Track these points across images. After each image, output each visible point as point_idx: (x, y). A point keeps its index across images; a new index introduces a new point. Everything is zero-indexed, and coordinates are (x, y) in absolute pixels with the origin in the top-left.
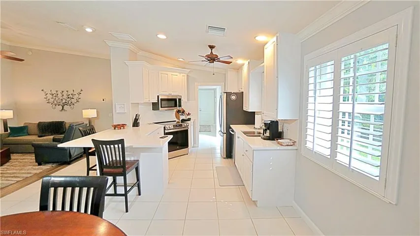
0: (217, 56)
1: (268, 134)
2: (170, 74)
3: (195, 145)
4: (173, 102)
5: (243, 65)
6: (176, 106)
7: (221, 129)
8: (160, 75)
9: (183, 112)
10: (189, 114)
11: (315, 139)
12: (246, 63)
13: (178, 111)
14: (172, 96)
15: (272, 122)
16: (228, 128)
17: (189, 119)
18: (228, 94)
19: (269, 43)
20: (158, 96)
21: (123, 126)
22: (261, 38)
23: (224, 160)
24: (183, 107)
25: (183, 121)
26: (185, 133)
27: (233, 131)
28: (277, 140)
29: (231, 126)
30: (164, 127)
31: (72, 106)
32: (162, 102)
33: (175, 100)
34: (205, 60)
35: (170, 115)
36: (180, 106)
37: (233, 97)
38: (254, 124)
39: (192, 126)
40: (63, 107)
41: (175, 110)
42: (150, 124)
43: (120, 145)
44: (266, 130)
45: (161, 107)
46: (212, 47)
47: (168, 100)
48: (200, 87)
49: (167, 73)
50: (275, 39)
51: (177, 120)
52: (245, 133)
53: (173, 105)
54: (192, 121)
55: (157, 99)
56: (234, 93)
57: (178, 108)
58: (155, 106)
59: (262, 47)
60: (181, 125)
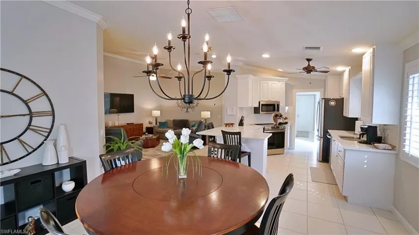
0: (314, 68)
1: (365, 138)
2: (270, 82)
3: (290, 148)
4: (272, 107)
5: (344, 71)
6: (274, 110)
7: (318, 134)
8: (262, 84)
9: (281, 116)
10: (286, 118)
11: (412, 142)
12: (347, 69)
13: (276, 116)
14: (272, 102)
15: (369, 127)
16: (326, 132)
17: (286, 123)
18: (327, 101)
19: (366, 53)
20: (259, 102)
21: (232, 124)
22: (357, 50)
23: (320, 163)
24: (281, 111)
25: (280, 124)
26: (282, 135)
27: (330, 135)
28: (374, 144)
29: (329, 131)
30: (264, 128)
31: (193, 109)
32: (263, 107)
33: (274, 105)
34: (302, 71)
35: (269, 118)
36: (278, 110)
37: (333, 103)
38: (354, 131)
39: (289, 130)
40: (187, 109)
41: (273, 114)
42: (251, 125)
43: (238, 136)
44: (363, 134)
45: (262, 111)
46: (309, 60)
47: (267, 105)
48: (297, 93)
49: (267, 82)
50: (371, 50)
51: (275, 123)
52: (342, 137)
53: (272, 110)
54: (289, 124)
55: (258, 105)
56: (333, 99)
57: (276, 112)
58: (256, 110)
59: (360, 57)
60: (278, 127)
